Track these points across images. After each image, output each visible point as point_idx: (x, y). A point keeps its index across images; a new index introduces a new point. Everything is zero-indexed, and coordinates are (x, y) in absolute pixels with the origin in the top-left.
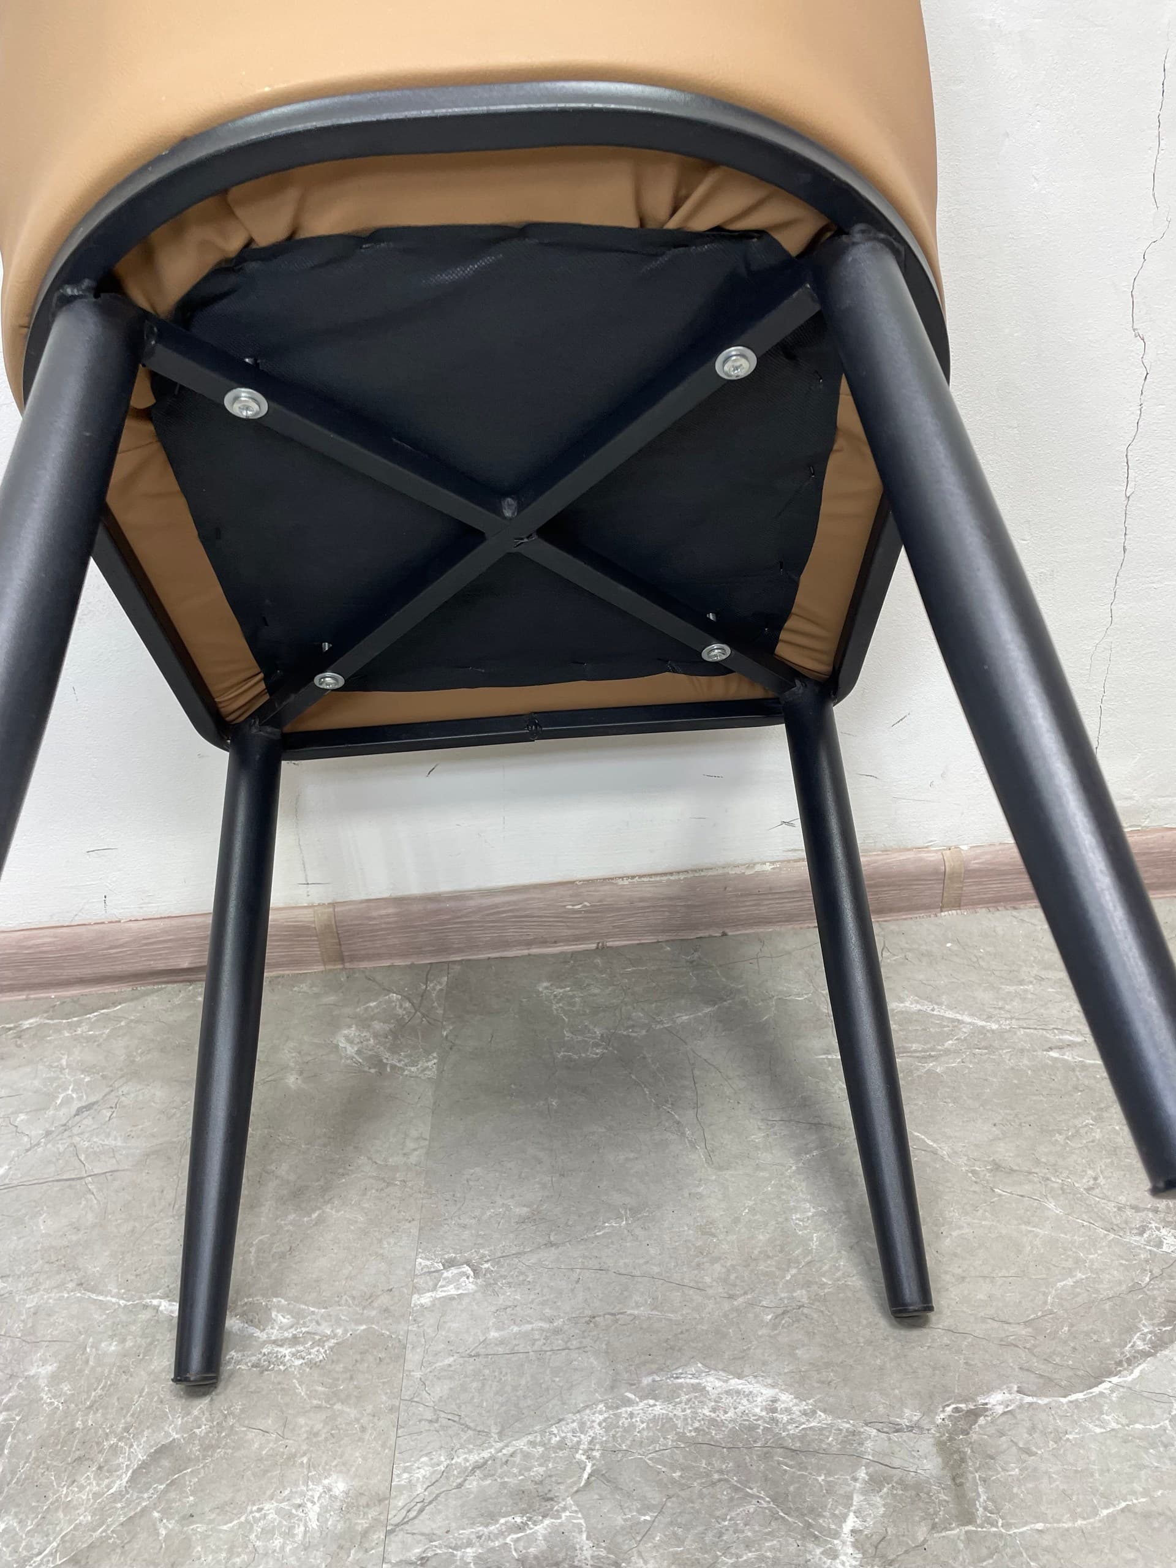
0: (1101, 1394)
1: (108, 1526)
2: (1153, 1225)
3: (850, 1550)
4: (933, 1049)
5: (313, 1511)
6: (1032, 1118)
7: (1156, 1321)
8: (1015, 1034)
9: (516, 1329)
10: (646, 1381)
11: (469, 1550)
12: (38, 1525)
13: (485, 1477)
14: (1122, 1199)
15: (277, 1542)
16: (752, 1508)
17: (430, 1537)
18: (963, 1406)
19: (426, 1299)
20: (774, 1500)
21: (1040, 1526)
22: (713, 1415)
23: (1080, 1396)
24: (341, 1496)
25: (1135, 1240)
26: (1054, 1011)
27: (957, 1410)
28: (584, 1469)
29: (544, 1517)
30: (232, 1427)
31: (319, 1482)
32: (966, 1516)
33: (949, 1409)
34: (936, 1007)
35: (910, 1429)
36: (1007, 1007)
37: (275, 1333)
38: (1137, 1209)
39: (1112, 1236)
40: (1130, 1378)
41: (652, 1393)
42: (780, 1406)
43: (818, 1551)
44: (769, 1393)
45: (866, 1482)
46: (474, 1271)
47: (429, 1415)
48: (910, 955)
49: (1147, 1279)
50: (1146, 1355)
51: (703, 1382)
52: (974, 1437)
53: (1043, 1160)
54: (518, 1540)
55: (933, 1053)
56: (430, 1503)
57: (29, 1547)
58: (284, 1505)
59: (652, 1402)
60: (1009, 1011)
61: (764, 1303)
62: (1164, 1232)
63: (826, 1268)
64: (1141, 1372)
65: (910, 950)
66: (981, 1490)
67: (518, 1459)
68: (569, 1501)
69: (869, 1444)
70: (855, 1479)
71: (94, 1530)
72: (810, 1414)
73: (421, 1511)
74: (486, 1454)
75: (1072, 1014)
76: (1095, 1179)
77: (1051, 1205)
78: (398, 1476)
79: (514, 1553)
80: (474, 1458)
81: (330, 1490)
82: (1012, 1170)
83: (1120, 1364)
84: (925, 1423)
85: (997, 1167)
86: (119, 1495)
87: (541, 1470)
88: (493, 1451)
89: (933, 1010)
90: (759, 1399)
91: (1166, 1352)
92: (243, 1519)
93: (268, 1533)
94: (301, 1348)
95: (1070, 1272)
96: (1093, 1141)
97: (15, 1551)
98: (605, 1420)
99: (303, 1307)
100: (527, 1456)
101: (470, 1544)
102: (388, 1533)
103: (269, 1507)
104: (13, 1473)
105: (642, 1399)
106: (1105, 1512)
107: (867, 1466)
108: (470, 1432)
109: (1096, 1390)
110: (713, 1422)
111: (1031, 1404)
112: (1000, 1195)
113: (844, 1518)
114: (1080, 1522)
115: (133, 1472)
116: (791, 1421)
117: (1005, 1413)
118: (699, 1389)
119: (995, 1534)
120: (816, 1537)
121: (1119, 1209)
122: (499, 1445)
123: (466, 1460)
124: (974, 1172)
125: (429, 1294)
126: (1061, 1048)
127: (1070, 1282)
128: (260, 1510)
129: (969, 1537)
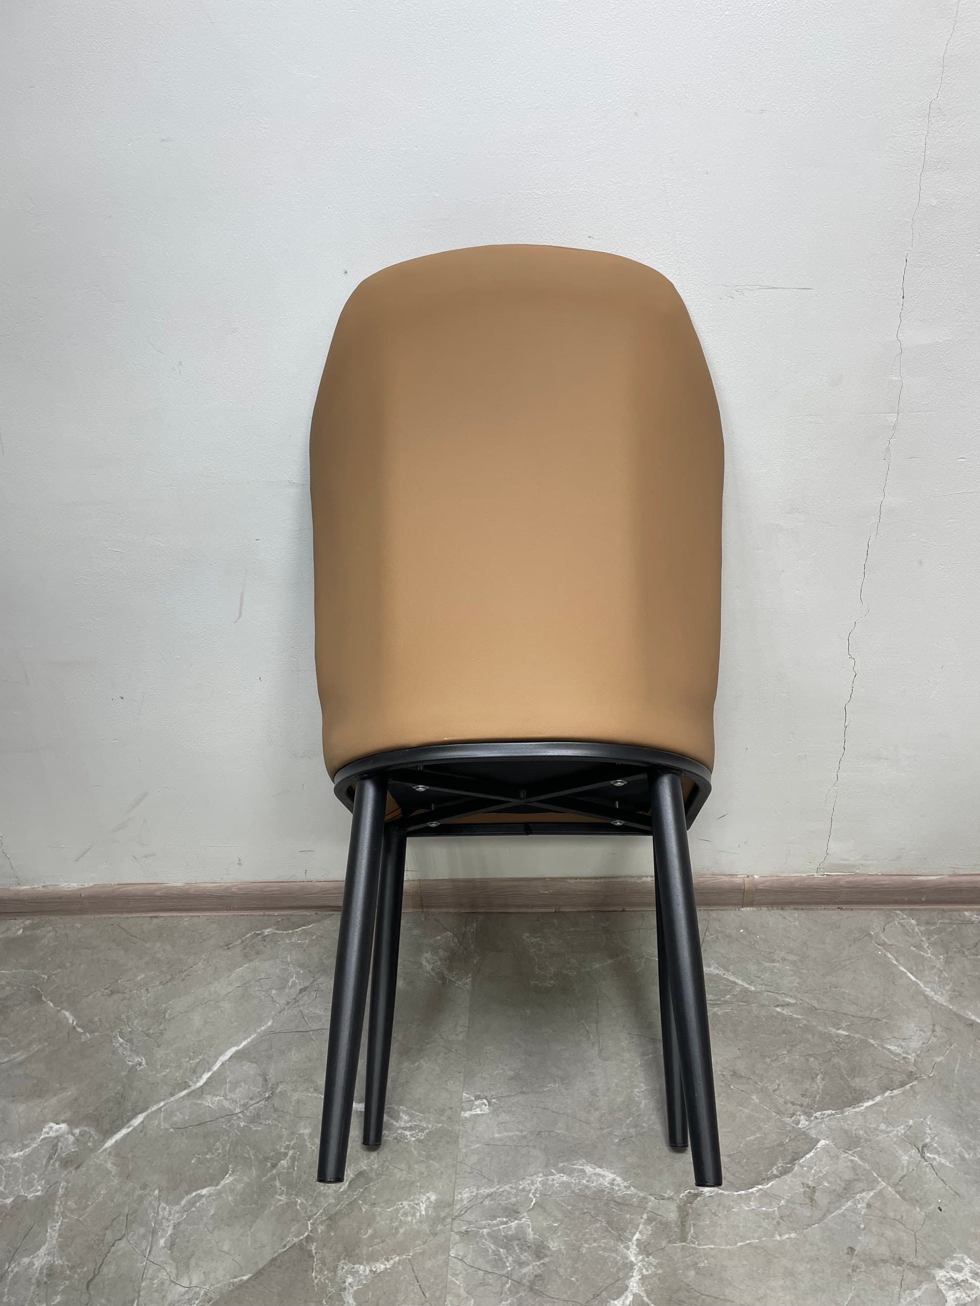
0: (752, 1192)
1: (342, 1205)
2: (798, 1113)
3: (635, 1247)
4: (719, 1000)
5: (423, 1207)
6: (757, 1047)
7: (785, 1161)
8: (762, 994)
9: (506, 1134)
10: (561, 1165)
11: (485, 1230)
12: (313, 1202)
13: (491, 1200)
14: (788, 1098)
15: (409, 1218)
16: (598, 1225)
17: (470, 1223)
18: (692, 1191)
19: (467, 1114)
20: (607, 1223)
21: (712, 1246)
22: (587, 1184)
23: (743, 1192)
24: (434, 1201)
25: (788, 1120)
26: (785, 982)
27: (690, 1193)
28: (532, 1201)
29: (515, 1219)
30: (388, 1166)
31: (424, 1194)
32: (683, 1239)
33: (686, 1192)
34: (726, 972)
35: (668, 1199)
36: (762, 977)
37: (402, 1124)
38: (793, 1103)
39: (778, 1117)
40: (766, 1187)
41: (562, 1171)
42: (616, 1183)
43: (622, 1246)
44: (612, 1176)
45: (645, 1220)
46: (488, 1102)
47: (469, 1170)
48: (720, 935)
49: (787, 1140)
50: (776, 1176)
51: (585, 1168)
52: (694, 1205)
53: (757, 1072)
54: (504, 1228)
55: (718, 1002)
56: (470, 1208)
57: (311, 1211)
58: (411, 1203)
59: (562, 1175)
60: (762, 980)
61: (615, 1133)
62: (802, 1117)
63: (645, 1119)
64: (772, 1185)
65: (721, 932)
66: (692, 1229)
67: (505, 1193)
68: (525, 1214)
69: (650, 1204)
70: (642, 1218)
71: (336, 1207)
72: (627, 1188)
73: (466, 1211)
74: (492, 1190)
75: (794, 985)
76: (779, 1085)
77: (754, 1097)
78: (457, 1195)
79: (503, 1234)
80: (488, 1191)
81: (429, 1198)
82: (742, 1076)
83: (764, 1180)
84: (675, 1197)
85: (735, 1074)
86: (344, 1192)
87: (515, 1199)
88: (495, 1189)
89: (724, 974)
90: (607, 1179)
91: (785, 1177)
92: (395, 1207)
93: (405, 1214)
94: (414, 1132)
95: (754, 1133)
96: (783, 1064)
97: (306, 1212)
98: (542, 1181)
99: (414, 1112)
100: (509, 1193)
101: (485, 1228)
102: (453, 1219)
103: (405, 1203)
104: (300, 1178)
105: (558, 1173)
106: (740, 1244)
107: (647, 1213)
108: (486, 1180)
109: (750, 1190)
110: (587, 1187)
111: (721, 1193)
112: (732, 1089)
113: (635, 1234)
114: (729, 1247)
115: (349, 1183)
116: (619, 1190)
117: (710, 1196)
118: (583, 1171)
119: (693, 1248)
120: (622, 1240)
121: (785, 1103)
122: (498, 1187)
123: (484, 1192)
124: (723, 1075)
125: (469, 1112)
126: (783, 1006)
127: (752, 1138)
128: (402, 1204)
129: (683, 1248)
